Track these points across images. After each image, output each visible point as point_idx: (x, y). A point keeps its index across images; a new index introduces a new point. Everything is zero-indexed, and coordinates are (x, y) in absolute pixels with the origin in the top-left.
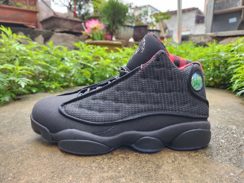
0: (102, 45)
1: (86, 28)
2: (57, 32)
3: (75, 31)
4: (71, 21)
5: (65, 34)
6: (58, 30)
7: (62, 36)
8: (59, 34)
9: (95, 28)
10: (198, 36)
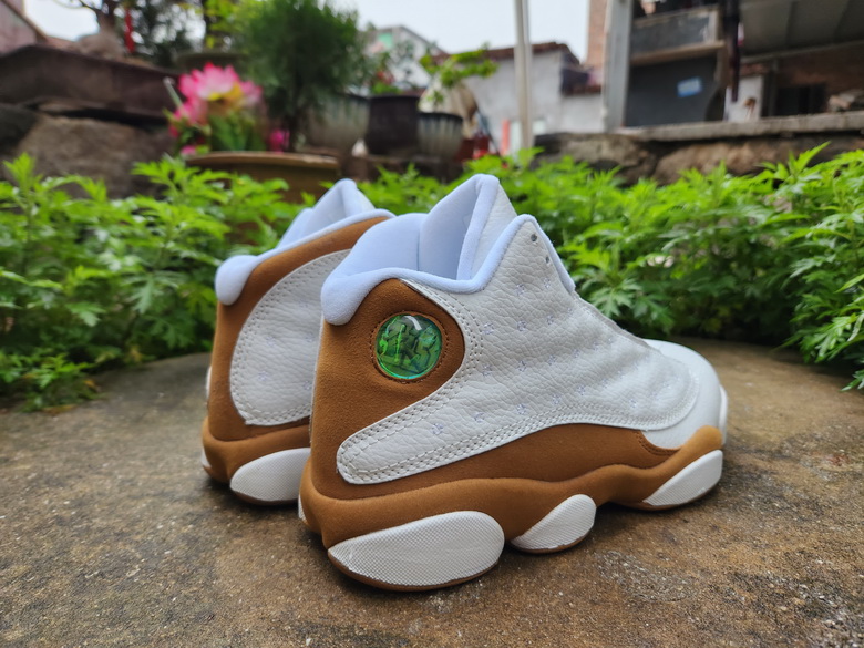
0: (260, 171)
1: (185, 99)
2: (55, 114)
3: (132, 109)
4: (116, 68)
5: (89, 123)
6: (56, 106)
7: (78, 131)
8: (63, 121)
9: (221, 102)
10: (589, 137)
